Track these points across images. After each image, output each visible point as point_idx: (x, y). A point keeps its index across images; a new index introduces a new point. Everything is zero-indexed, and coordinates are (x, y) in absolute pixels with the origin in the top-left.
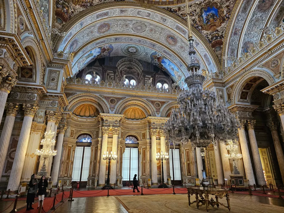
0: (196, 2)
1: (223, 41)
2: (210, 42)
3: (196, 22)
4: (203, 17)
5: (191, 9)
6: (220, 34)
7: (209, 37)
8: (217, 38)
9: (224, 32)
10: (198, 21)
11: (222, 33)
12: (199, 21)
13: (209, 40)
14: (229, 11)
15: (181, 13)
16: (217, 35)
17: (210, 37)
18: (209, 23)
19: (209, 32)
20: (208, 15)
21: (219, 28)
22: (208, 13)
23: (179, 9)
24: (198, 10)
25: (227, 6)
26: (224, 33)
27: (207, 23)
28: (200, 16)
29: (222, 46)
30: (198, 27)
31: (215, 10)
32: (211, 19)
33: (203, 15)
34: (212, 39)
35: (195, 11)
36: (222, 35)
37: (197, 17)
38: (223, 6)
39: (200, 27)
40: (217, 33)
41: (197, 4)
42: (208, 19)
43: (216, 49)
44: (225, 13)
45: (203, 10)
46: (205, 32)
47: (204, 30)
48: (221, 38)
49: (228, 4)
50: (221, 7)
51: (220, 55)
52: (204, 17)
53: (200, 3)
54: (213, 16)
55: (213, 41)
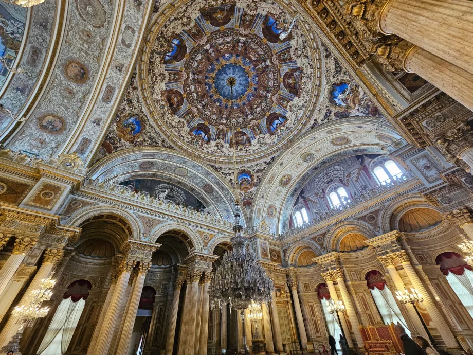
0: (143, 108)
1: (113, 152)
2: (106, 139)
3: (123, 112)
4: (129, 118)
5: (135, 102)
6: (118, 145)
7: (111, 134)
8: (112, 144)
9: (122, 148)
10: (124, 114)
11: (120, 146)
12: (124, 116)
13: (108, 136)
14: (141, 143)
15: (130, 91)
16: (116, 142)
17: (111, 136)
18: (125, 128)
19: (116, 132)
20: (133, 124)
21: (123, 141)
22: (134, 123)
23: (135, 89)
24: (135, 111)
25: (144, 140)
26: (120, 148)
27: (125, 126)
28: (130, 115)
29: (107, 154)
30: (118, 116)
31: (139, 129)
32: (130, 129)
33: (132, 118)
34: (110, 138)
35: (135, 108)
36: (118, 148)
37: (128, 112)
38: (144, 135)
39: (118, 119)
40: (117, 141)
41: (142, 109)
42: (129, 125)
43: (101, 150)
44: (138, 140)
45: (136, 117)
46: (115, 127)
47: (117, 125)
48: (114, 148)
49: (147, 139)
50: (142, 134)
51: (97, 159)
52: (130, 121)
53: (142, 111)
54: (133, 129)
55: (108, 142)
